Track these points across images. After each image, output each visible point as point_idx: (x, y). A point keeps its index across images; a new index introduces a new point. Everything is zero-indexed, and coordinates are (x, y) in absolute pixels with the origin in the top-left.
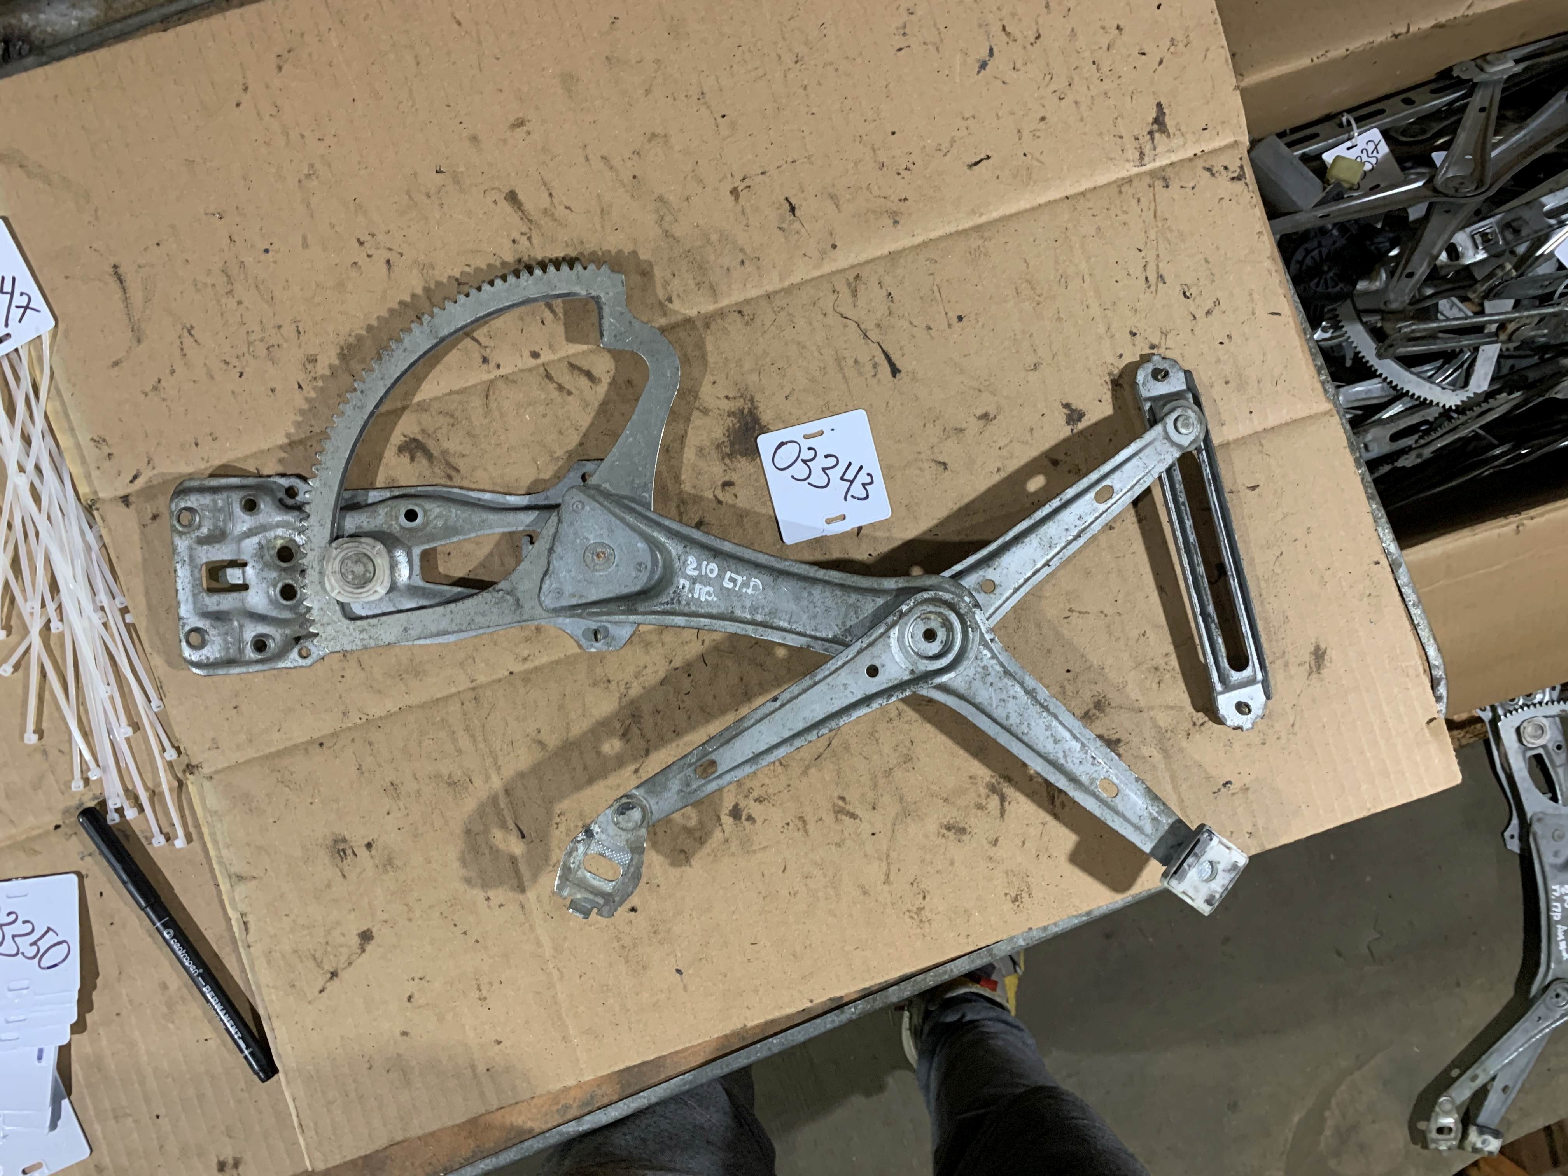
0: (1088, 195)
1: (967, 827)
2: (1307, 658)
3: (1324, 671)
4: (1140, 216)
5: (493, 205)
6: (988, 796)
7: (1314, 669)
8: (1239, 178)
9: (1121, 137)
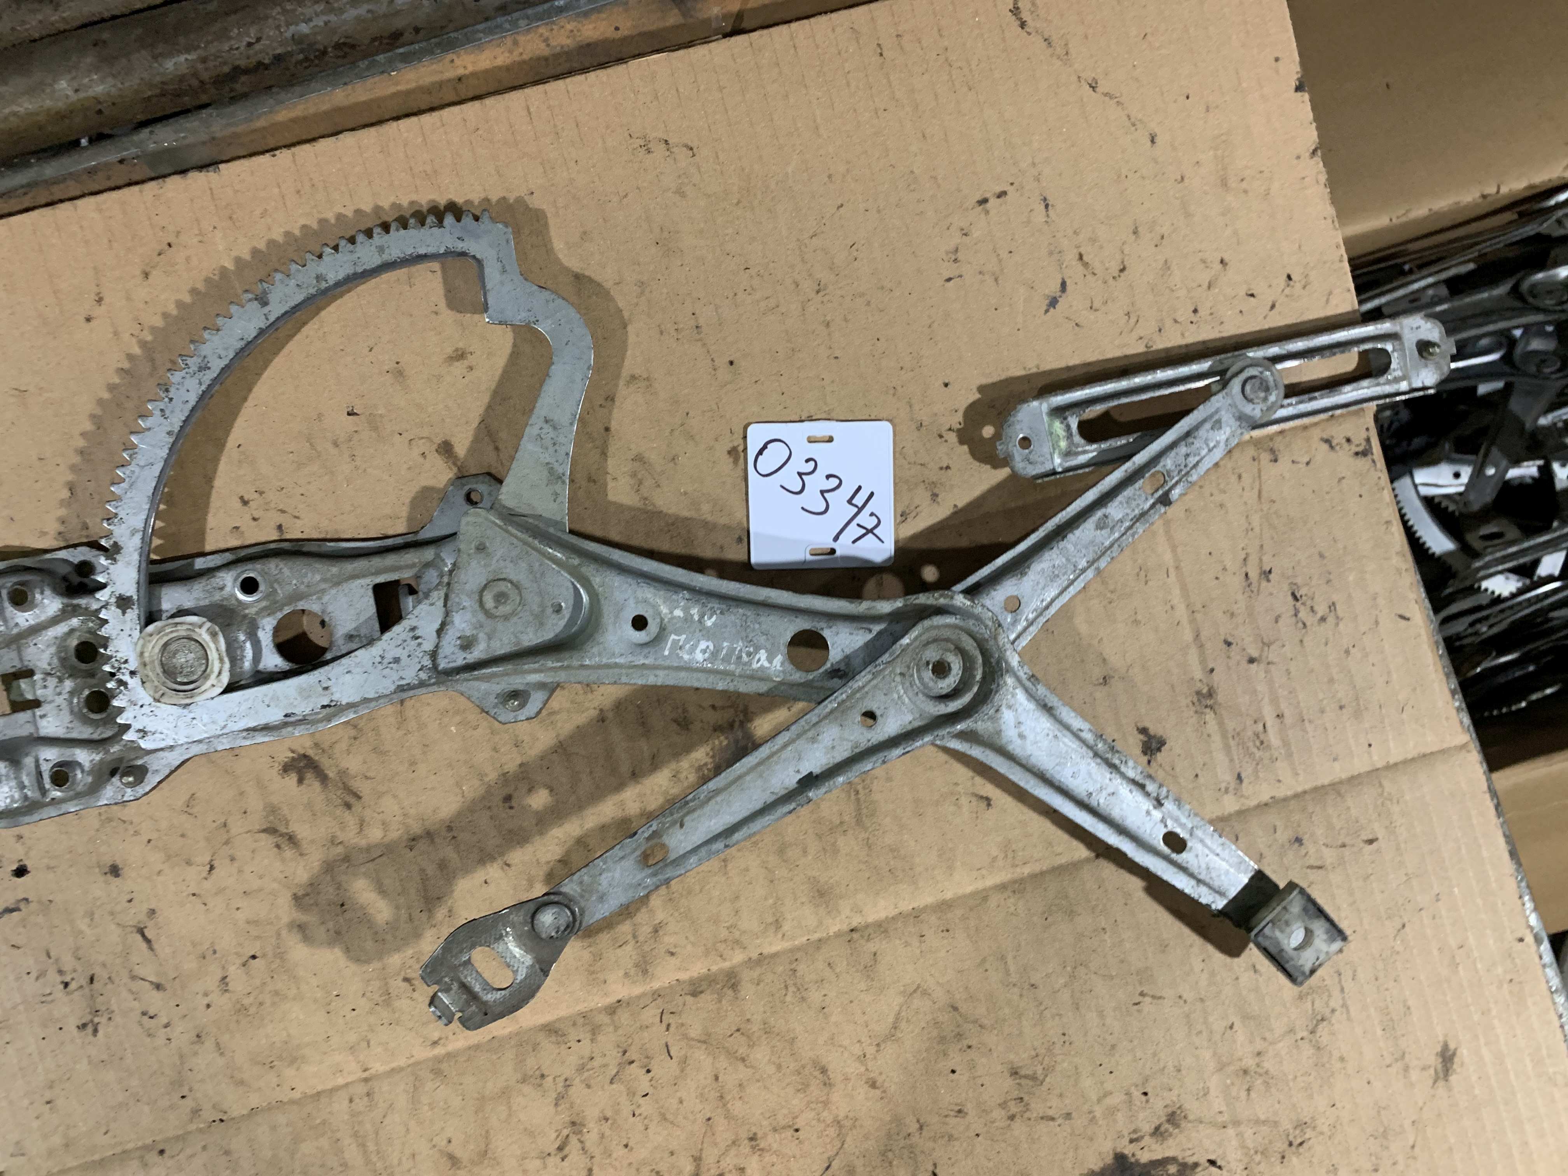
2: (1433, 1060)
3: (1453, 1078)
4: (1241, 496)
5: (421, 460)
7: (1441, 1075)
8: (1365, 453)
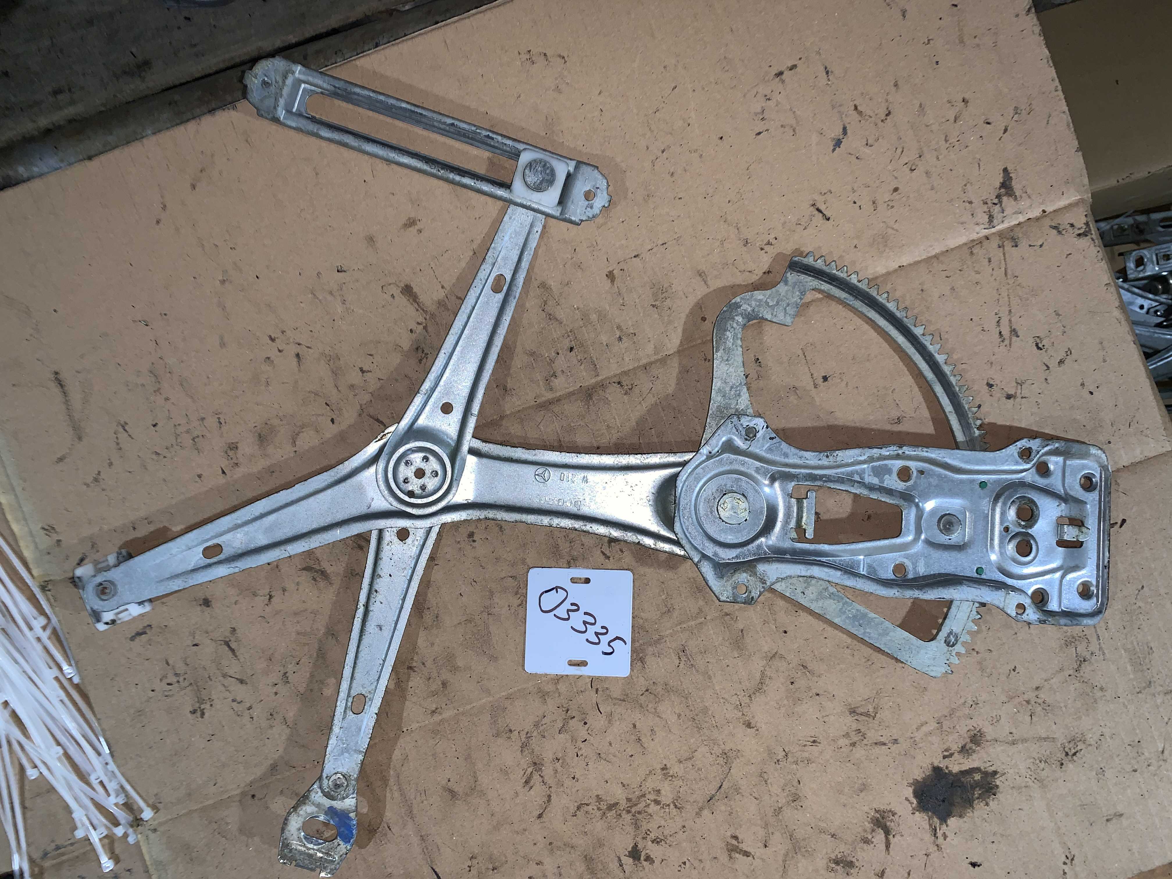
0: (941, 258)
1: (854, 860)
6: (873, 831)
9: (970, 203)
